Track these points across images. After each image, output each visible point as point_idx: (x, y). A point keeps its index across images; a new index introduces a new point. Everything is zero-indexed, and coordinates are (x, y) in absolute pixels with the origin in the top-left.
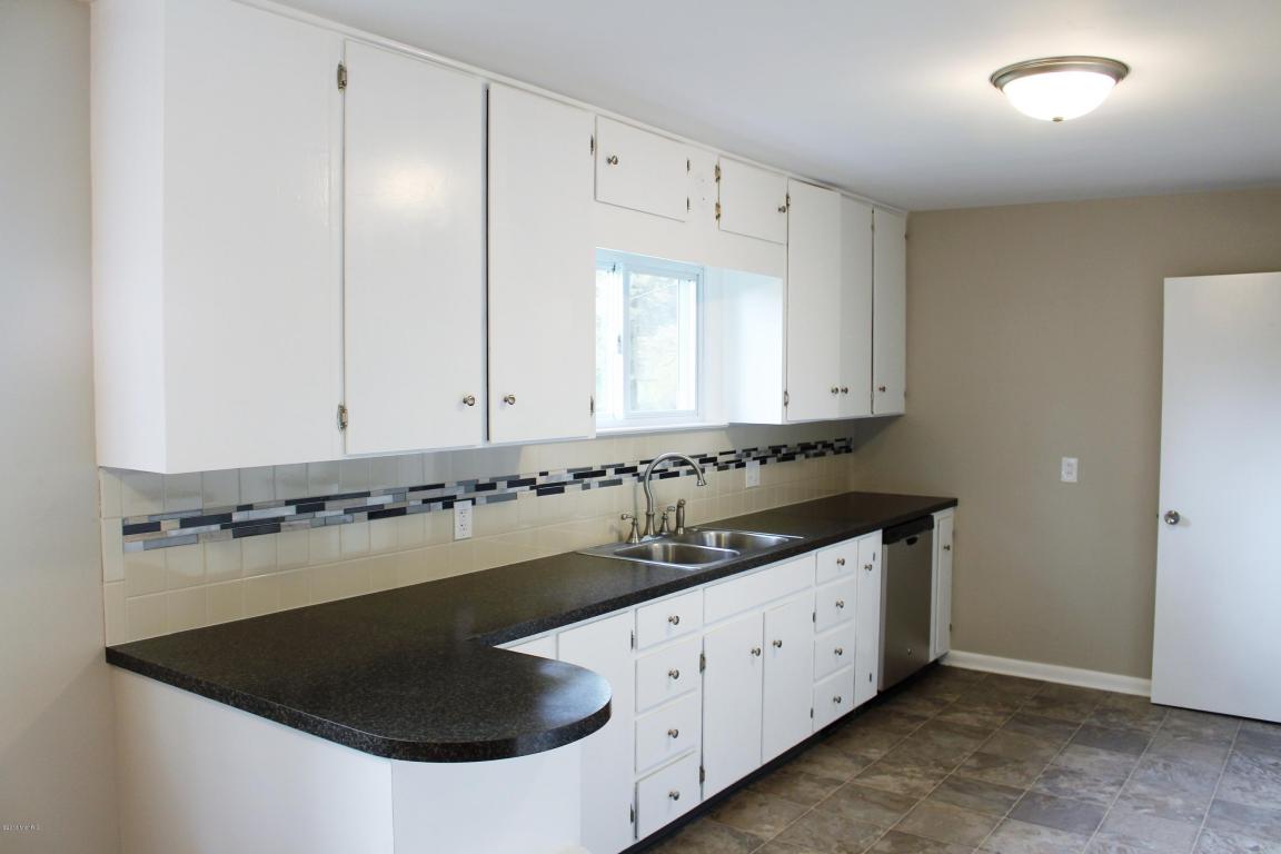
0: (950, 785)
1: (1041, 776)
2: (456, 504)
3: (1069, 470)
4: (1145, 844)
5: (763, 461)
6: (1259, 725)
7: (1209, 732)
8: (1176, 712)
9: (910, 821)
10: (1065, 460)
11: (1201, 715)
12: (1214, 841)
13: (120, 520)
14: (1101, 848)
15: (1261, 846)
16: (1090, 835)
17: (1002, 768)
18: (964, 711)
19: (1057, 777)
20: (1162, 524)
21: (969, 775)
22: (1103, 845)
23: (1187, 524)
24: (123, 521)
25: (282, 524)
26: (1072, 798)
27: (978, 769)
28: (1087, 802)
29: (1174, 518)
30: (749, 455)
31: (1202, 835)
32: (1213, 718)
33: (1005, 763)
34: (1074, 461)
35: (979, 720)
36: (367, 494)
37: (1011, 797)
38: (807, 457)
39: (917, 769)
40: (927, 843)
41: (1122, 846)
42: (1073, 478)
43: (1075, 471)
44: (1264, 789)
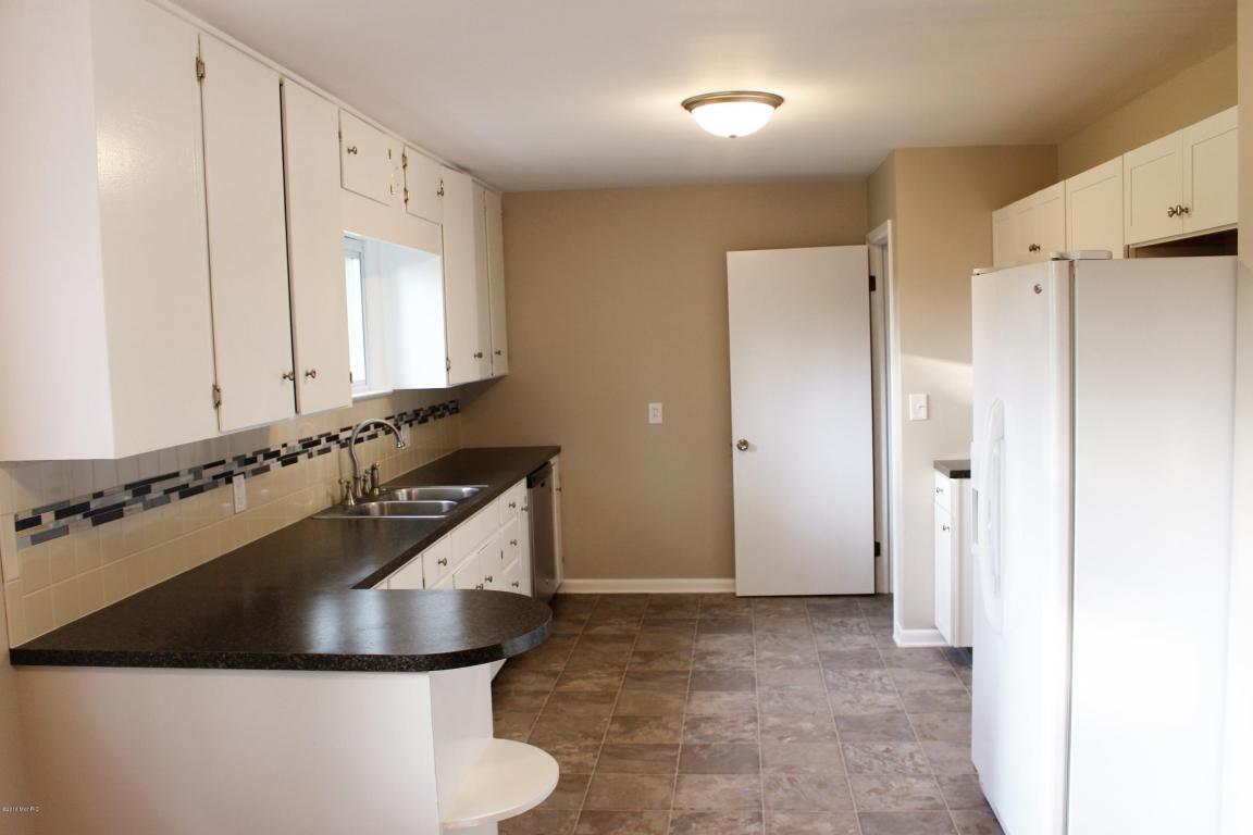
0: (609, 754)
1: (684, 728)
2: (235, 479)
3: (655, 413)
4: (805, 769)
5: (410, 423)
6: (817, 599)
7: (787, 609)
8: (757, 600)
9: (594, 798)
10: (651, 406)
11: (776, 600)
12: (855, 753)
13: (13, 517)
14: (774, 782)
15: (891, 748)
16: (757, 772)
17: (646, 727)
18: (576, 679)
19: (699, 726)
20: (735, 450)
21: (619, 740)
22: (774, 778)
23: (754, 449)
24: (16, 516)
25: (125, 508)
26: (723, 742)
27: (624, 733)
28: (737, 743)
29: (744, 445)
30: (401, 420)
31: (843, 750)
32: (785, 600)
33: (647, 722)
34: (659, 406)
35: (597, 684)
36: (176, 475)
37: (673, 754)
38: (435, 418)
39: (569, 745)
40: (623, 816)
41: (789, 775)
42: (659, 420)
43: (660, 414)
44: (844, 639)
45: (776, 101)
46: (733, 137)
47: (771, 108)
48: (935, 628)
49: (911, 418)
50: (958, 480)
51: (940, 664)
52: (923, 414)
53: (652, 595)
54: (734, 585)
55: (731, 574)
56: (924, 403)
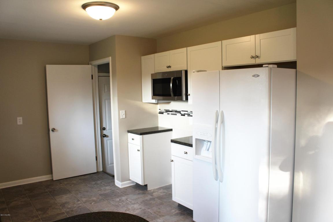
3: (20, 121)
6: (83, 176)
10: (18, 118)
20: (51, 132)
23: (57, 131)
29: (53, 130)
34: (21, 118)
42: (21, 123)
43: (22, 121)
44: (102, 189)
45: (117, 8)
46: (101, 20)
47: (115, 10)
48: (130, 180)
49: (121, 118)
50: (142, 136)
51: (137, 191)
52: (124, 117)
53: (22, 185)
54: (52, 177)
55: (51, 173)
56: (124, 113)
